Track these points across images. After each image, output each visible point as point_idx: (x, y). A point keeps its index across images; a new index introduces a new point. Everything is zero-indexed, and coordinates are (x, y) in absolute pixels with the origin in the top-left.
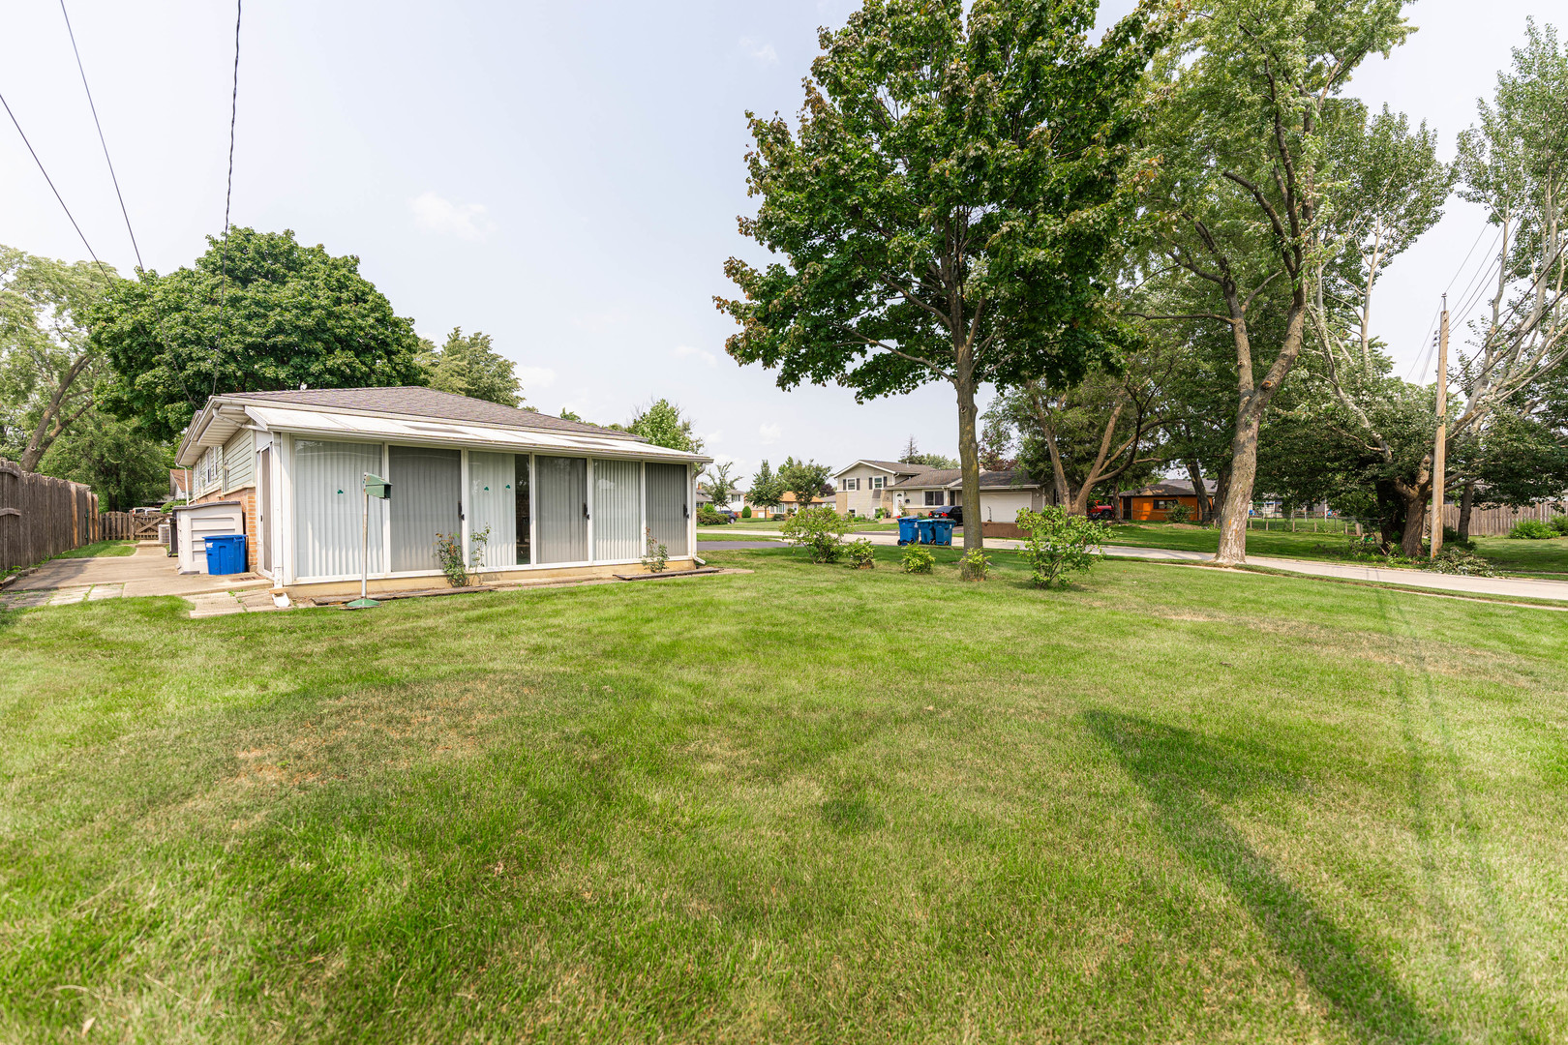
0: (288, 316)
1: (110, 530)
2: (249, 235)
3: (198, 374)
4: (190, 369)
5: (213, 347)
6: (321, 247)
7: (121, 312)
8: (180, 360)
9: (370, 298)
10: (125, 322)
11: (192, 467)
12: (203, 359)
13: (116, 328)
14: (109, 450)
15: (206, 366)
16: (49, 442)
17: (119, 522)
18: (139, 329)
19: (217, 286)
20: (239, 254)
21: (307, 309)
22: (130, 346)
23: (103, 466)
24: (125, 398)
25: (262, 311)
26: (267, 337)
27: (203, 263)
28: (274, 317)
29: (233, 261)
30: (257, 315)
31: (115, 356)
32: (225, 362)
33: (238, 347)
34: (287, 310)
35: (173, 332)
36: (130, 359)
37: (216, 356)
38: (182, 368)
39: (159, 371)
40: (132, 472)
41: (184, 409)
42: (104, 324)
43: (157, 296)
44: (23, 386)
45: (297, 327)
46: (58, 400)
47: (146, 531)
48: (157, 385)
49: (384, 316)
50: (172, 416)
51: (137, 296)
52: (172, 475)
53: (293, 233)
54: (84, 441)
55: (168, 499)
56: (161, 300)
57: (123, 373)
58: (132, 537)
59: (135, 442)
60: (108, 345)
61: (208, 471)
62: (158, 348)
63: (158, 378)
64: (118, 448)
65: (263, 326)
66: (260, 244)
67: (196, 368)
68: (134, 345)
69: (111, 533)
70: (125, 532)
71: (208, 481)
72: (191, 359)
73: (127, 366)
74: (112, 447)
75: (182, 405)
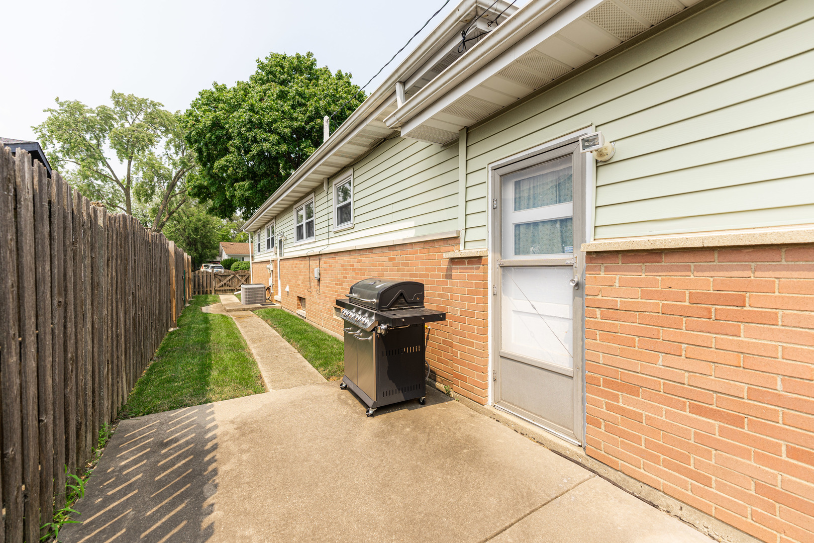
1: (199, 285)
2: (284, 57)
3: (261, 154)
4: (255, 150)
5: (271, 131)
6: (326, 68)
7: (205, 112)
8: (246, 144)
10: (207, 120)
11: (253, 234)
12: (266, 140)
13: (200, 126)
14: (192, 231)
15: (266, 146)
16: (162, 225)
17: (205, 278)
18: (216, 124)
20: (278, 69)
22: (210, 138)
23: (190, 240)
24: (205, 184)
25: (303, 101)
26: (307, 123)
27: (254, 79)
28: (311, 106)
30: (300, 105)
31: (199, 150)
32: (279, 143)
33: (287, 131)
34: (320, 99)
35: (242, 120)
36: (209, 151)
37: (273, 138)
38: (248, 151)
39: (229, 157)
40: (203, 243)
41: (246, 187)
42: (193, 123)
44: (149, 192)
46: (167, 198)
47: (222, 286)
48: (228, 167)
50: (238, 193)
51: (215, 100)
52: (221, 245)
53: (312, 54)
54: (181, 226)
55: (218, 259)
56: (231, 98)
57: (204, 165)
58: (213, 291)
59: (204, 226)
60: (196, 141)
61: (268, 240)
62: (230, 138)
63: (230, 162)
64: (196, 230)
65: (304, 113)
66: (292, 62)
67: (258, 149)
68: (213, 138)
69: (199, 288)
70: (208, 287)
71: (269, 247)
72: (255, 140)
73: (207, 159)
74: (193, 228)
75: (246, 184)
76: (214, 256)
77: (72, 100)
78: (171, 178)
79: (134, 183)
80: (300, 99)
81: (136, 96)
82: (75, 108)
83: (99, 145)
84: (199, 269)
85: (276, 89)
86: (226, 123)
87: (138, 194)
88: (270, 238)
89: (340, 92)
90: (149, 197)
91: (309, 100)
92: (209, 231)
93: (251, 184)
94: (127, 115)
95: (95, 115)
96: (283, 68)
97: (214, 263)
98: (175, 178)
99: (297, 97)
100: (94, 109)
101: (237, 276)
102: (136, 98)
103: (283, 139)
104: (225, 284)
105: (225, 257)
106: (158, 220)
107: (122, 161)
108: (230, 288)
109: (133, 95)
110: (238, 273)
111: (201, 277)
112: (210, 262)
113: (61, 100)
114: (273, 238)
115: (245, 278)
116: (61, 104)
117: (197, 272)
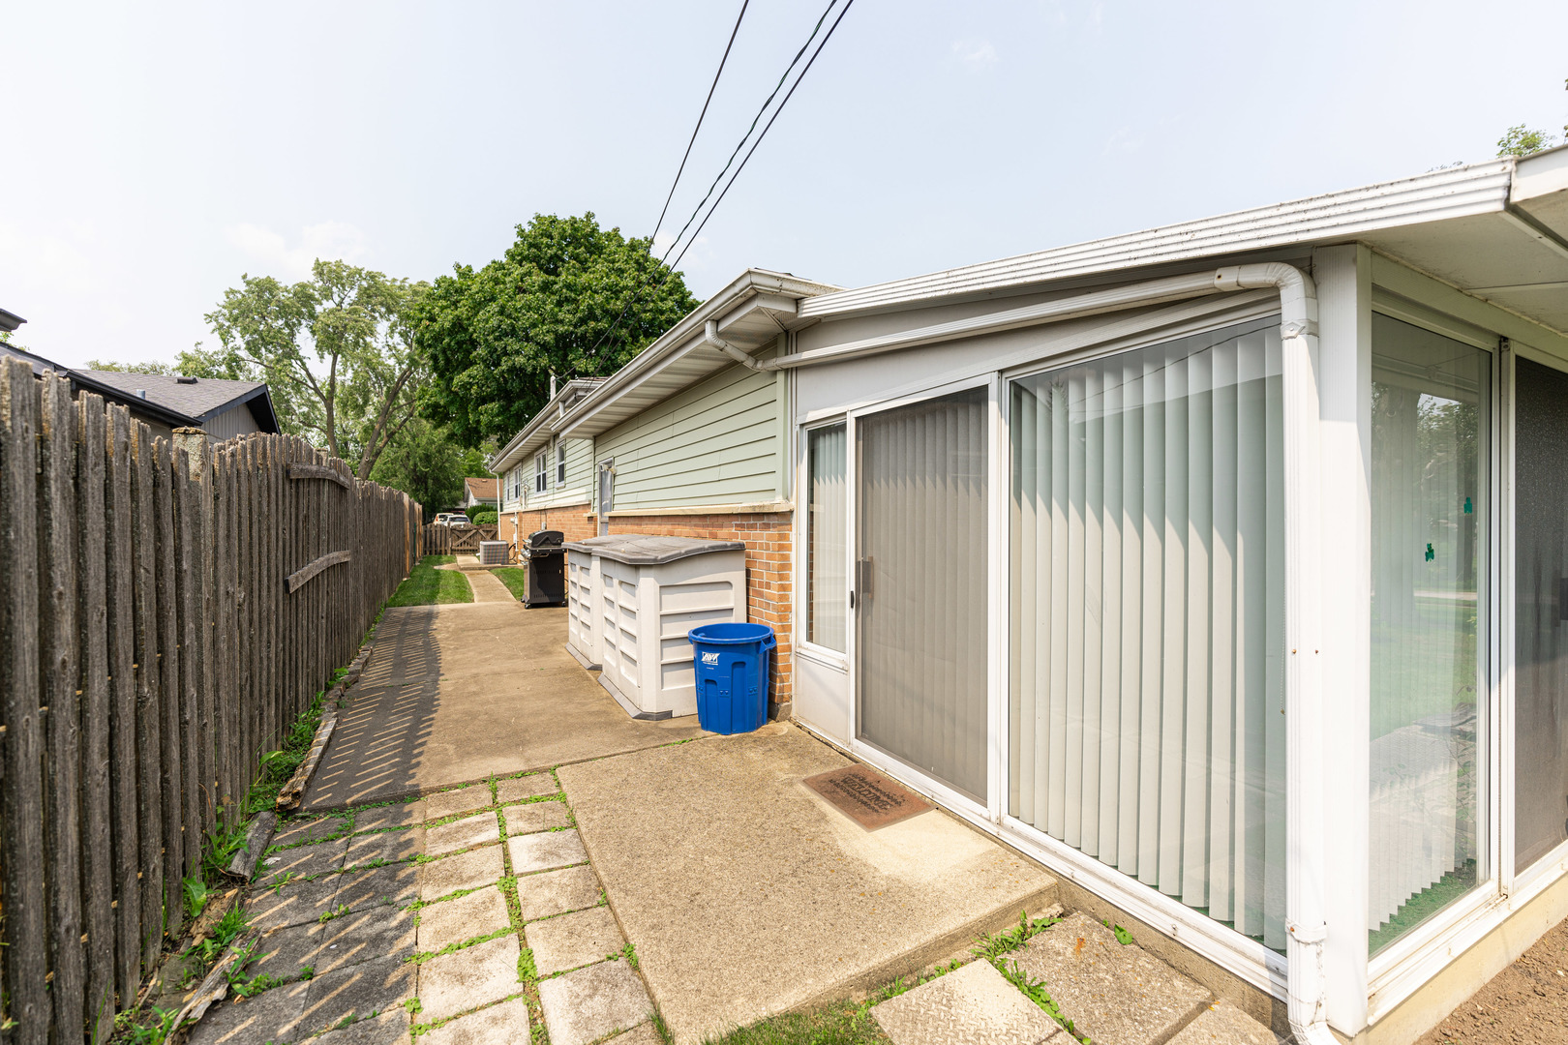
0: (599, 298)
1: (431, 543)
2: (553, 221)
3: (512, 370)
4: (505, 365)
5: (528, 339)
6: (616, 230)
7: (443, 308)
8: (495, 356)
9: (669, 279)
10: (445, 320)
11: (502, 475)
12: (518, 352)
13: (437, 327)
14: (421, 460)
15: (520, 360)
16: (378, 453)
17: (439, 534)
18: (458, 326)
19: (525, 275)
20: (545, 240)
21: (615, 291)
22: (449, 344)
23: (416, 475)
24: (442, 403)
25: (573, 295)
26: (579, 325)
27: (510, 255)
28: (583, 302)
29: (539, 249)
30: (567, 300)
31: (434, 358)
32: (536, 356)
33: (550, 338)
34: (596, 292)
35: (490, 325)
36: (448, 361)
37: (529, 349)
38: (497, 364)
39: (473, 370)
40: (436, 480)
41: (495, 411)
42: (428, 323)
43: (475, 288)
44: (361, 401)
45: (606, 312)
46: (385, 413)
47: (461, 545)
48: (472, 385)
49: (683, 298)
50: (484, 419)
51: (456, 291)
52: (467, 483)
53: (593, 215)
54: (403, 452)
55: (462, 505)
56: (477, 293)
57: (441, 376)
58: (449, 551)
59: (439, 452)
60: (430, 346)
61: (539, 477)
62: (474, 344)
63: (474, 378)
64: (427, 458)
65: (574, 312)
66: (563, 229)
67: (510, 363)
68: (453, 344)
69: (431, 547)
70: (443, 545)
71: (539, 490)
72: (505, 353)
73: (445, 368)
74: (423, 457)
75: (494, 406)
76: (455, 501)
77: (263, 276)
78: (392, 378)
79: (338, 390)
80: (569, 294)
81: (346, 263)
82: (264, 288)
83: (292, 335)
84: (432, 522)
85: (539, 278)
86: (469, 325)
87: (344, 405)
88: (541, 474)
89: (626, 278)
90: (360, 410)
91: (581, 293)
92: (447, 460)
93: (502, 406)
94: (332, 293)
95: (291, 295)
96: (551, 237)
97: (457, 511)
98: (399, 380)
99: (564, 290)
100: (290, 287)
101: (481, 531)
102: (346, 267)
103: (544, 347)
104: (465, 542)
105: (473, 502)
106: (373, 446)
107: (322, 357)
108: (472, 548)
109: (341, 261)
110: (482, 527)
111: (433, 532)
112: (449, 511)
113: (250, 278)
114: (544, 475)
115: (490, 535)
116: (248, 283)
117: (428, 525)
